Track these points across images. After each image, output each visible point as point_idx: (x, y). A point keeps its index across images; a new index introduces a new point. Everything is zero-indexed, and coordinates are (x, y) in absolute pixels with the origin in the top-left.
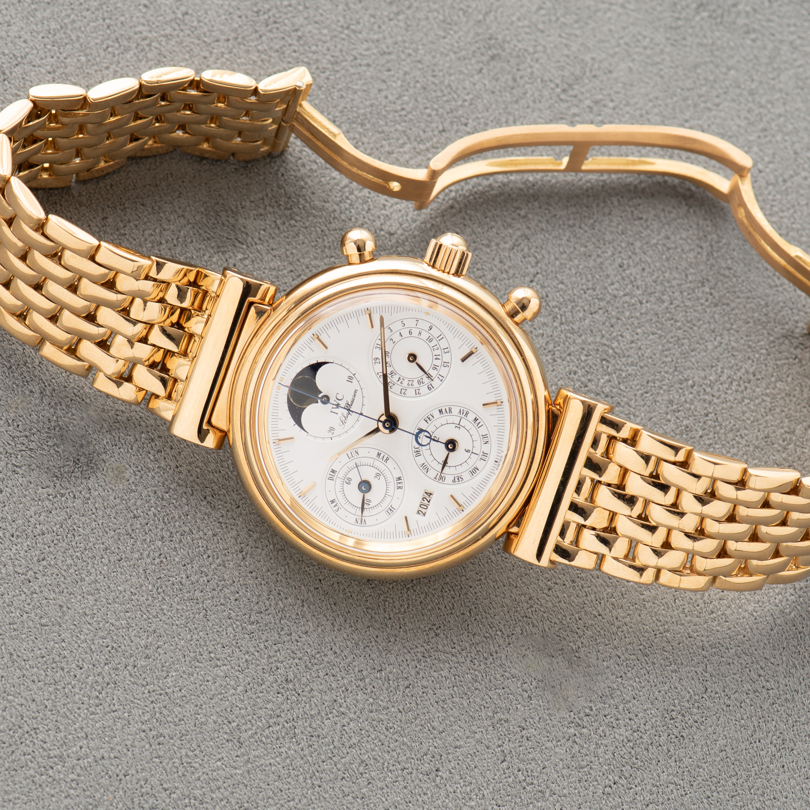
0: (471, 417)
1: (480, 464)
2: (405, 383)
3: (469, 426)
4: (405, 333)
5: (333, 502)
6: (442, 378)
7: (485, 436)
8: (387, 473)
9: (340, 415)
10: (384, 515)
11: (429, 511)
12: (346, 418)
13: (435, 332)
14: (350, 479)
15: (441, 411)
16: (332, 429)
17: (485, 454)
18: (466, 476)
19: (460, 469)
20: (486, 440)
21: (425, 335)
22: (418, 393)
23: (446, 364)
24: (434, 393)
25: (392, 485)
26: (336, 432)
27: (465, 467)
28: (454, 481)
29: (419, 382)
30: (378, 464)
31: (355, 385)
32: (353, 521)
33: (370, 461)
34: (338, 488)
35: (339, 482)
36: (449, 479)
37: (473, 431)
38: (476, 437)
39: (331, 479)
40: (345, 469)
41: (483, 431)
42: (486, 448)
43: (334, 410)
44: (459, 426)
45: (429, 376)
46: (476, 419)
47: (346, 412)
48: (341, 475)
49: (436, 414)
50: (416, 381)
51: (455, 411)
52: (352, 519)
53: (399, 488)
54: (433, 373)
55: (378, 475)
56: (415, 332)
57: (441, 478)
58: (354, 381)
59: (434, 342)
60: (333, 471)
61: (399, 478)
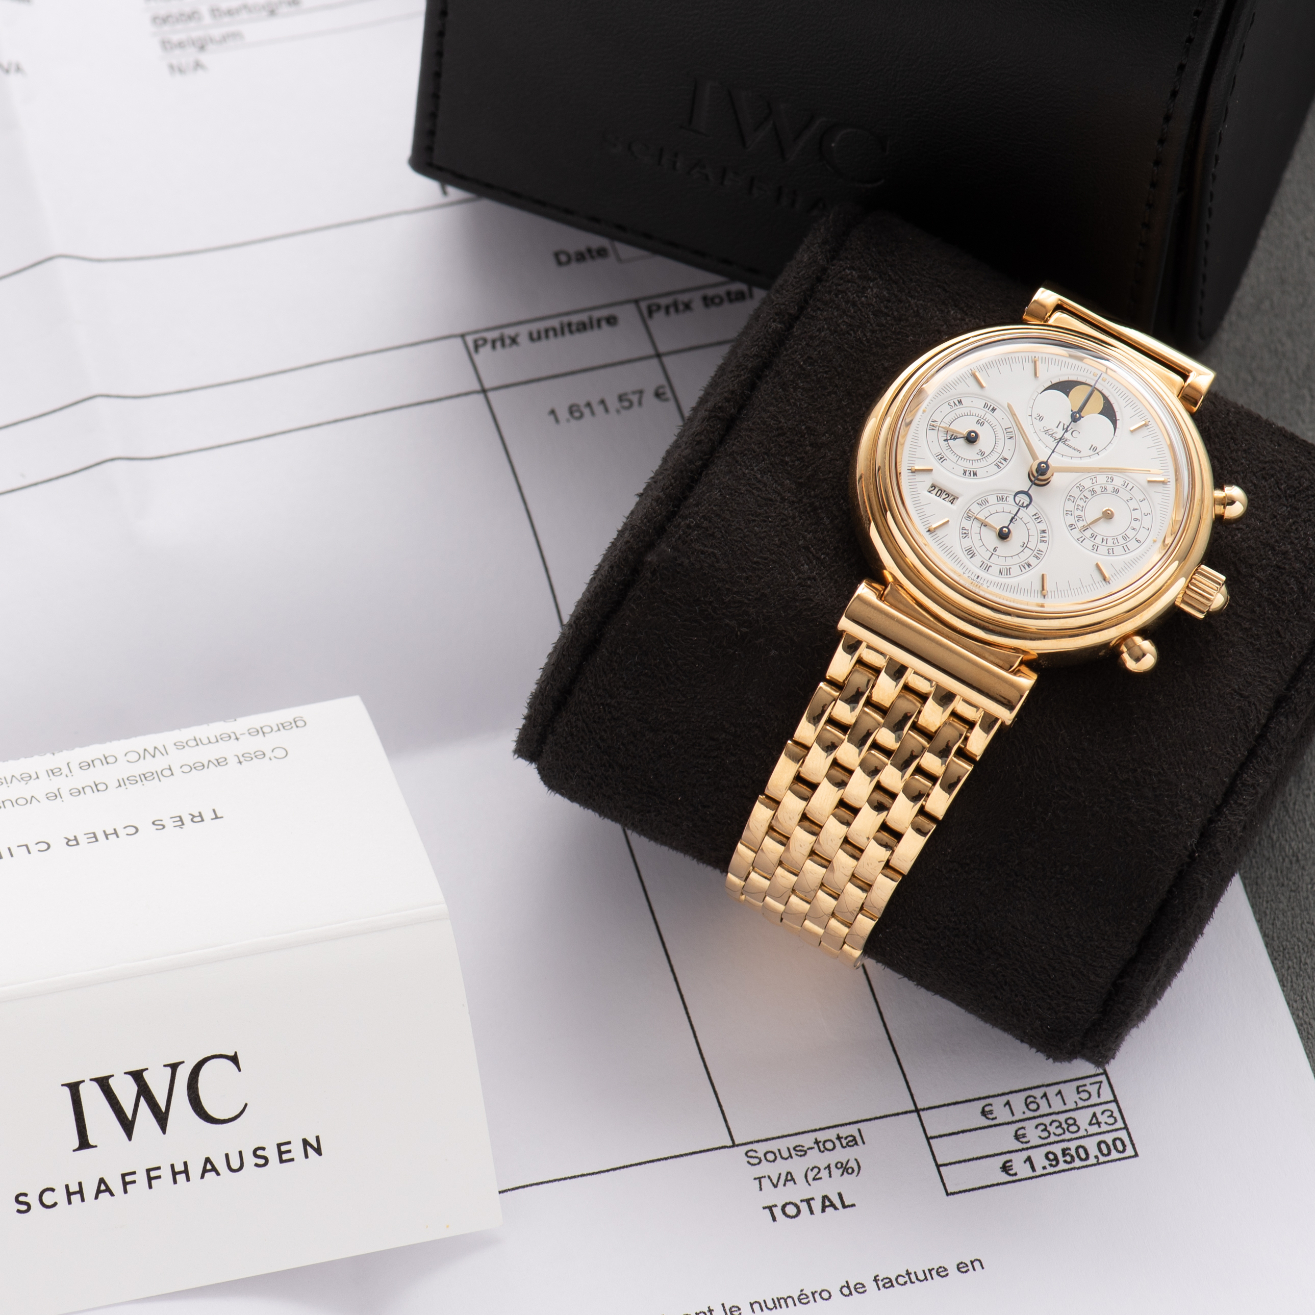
0: (1033, 561)
1: (977, 560)
2: (1081, 503)
3: (1023, 556)
4: (1136, 514)
5: (960, 402)
6: (1081, 540)
7: (1009, 571)
8: (983, 463)
9: (1055, 430)
10: (937, 450)
11: (932, 496)
12: (1051, 435)
13: (1132, 544)
14: (982, 424)
15: (1044, 531)
16: (1041, 419)
17: (988, 568)
18: (967, 543)
19: (976, 537)
20: (1004, 572)
21: (1131, 533)
22: (1067, 513)
23: (1095, 548)
24: (1065, 530)
25: (969, 466)
26: (1036, 422)
27: (978, 543)
28: (963, 529)
29: (1079, 517)
30: (995, 456)
31: (1086, 451)
32: (934, 418)
33: (999, 449)
34: (974, 411)
35: (982, 413)
36: (967, 524)
37: (1016, 560)
38: (1010, 561)
39: (986, 406)
40: (994, 422)
41: (1015, 570)
42: (995, 570)
43: (1061, 425)
44: (1025, 546)
45: (1085, 528)
46: (1029, 565)
47: (1058, 436)
48: (989, 416)
49: (1042, 527)
50: (1082, 514)
51: (1042, 546)
52: (938, 417)
53: (965, 472)
54: (1088, 533)
55: (983, 454)
56: (1136, 525)
57: (969, 517)
58: (1091, 452)
59: (1121, 541)
60: (994, 410)
61: (975, 474)
